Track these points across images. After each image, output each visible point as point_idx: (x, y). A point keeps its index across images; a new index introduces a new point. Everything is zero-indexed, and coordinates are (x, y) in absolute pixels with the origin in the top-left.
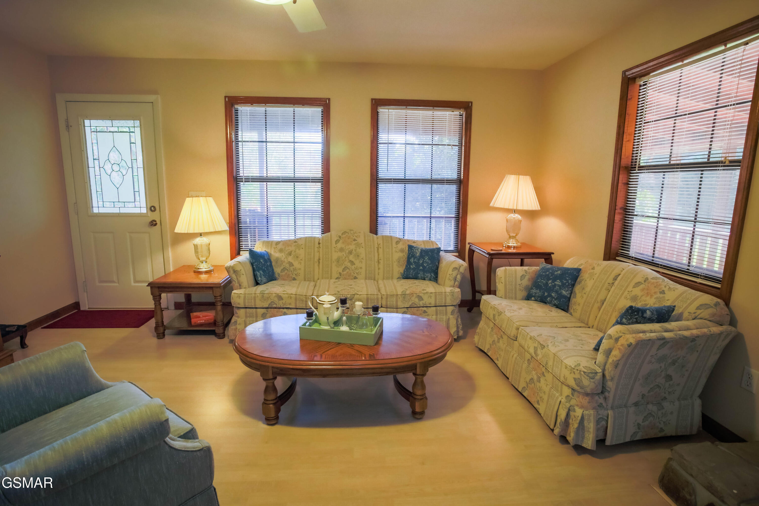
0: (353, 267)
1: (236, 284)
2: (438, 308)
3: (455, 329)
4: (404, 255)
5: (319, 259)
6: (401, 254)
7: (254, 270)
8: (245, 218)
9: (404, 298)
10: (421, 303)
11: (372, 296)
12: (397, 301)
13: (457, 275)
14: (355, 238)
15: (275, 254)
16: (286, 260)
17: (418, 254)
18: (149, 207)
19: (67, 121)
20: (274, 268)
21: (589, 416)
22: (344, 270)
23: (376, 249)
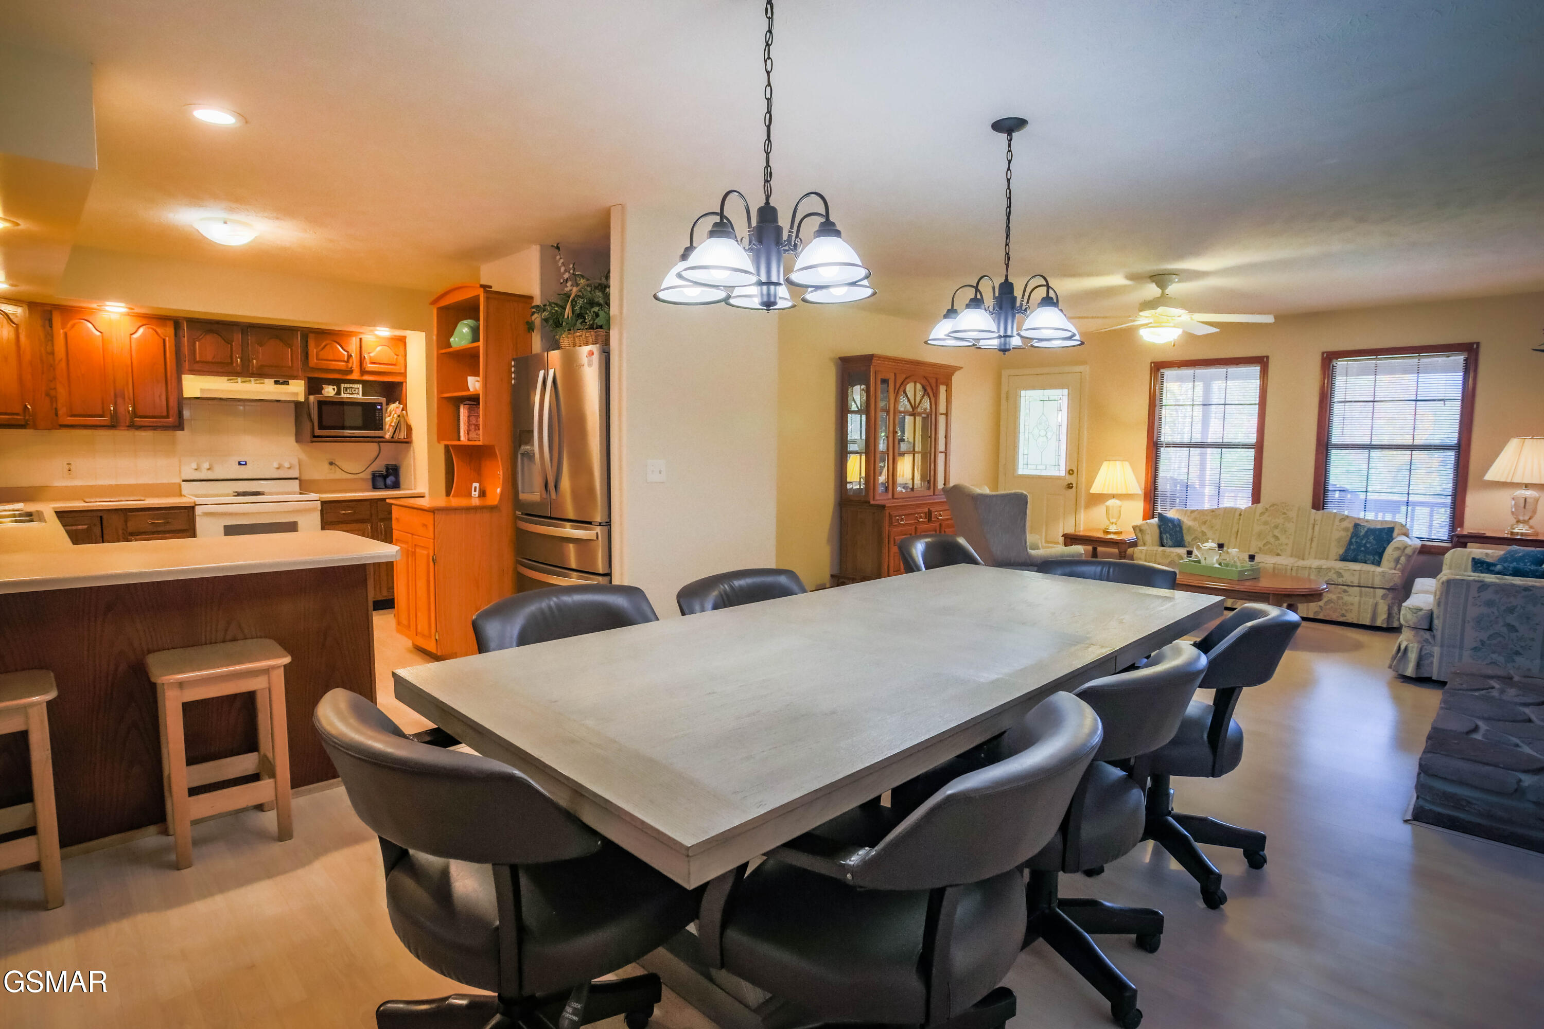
0: (1277, 542)
1: (1140, 542)
2: (1363, 589)
3: (1385, 616)
4: (1346, 536)
5: (1238, 531)
6: (1343, 534)
7: (1161, 533)
8: (1164, 485)
9: (1319, 572)
10: (1340, 581)
11: (1280, 567)
12: (1309, 575)
13: (1401, 556)
14: (1285, 511)
15: (1187, 522)
16: (1199, 529)
17: (1362, 534)
18: (1068, 469)
19: (1008, 392)
20: (1185, 536)
21: (1413, 647)
22: (1264, 545)
23: (1311, 526)
